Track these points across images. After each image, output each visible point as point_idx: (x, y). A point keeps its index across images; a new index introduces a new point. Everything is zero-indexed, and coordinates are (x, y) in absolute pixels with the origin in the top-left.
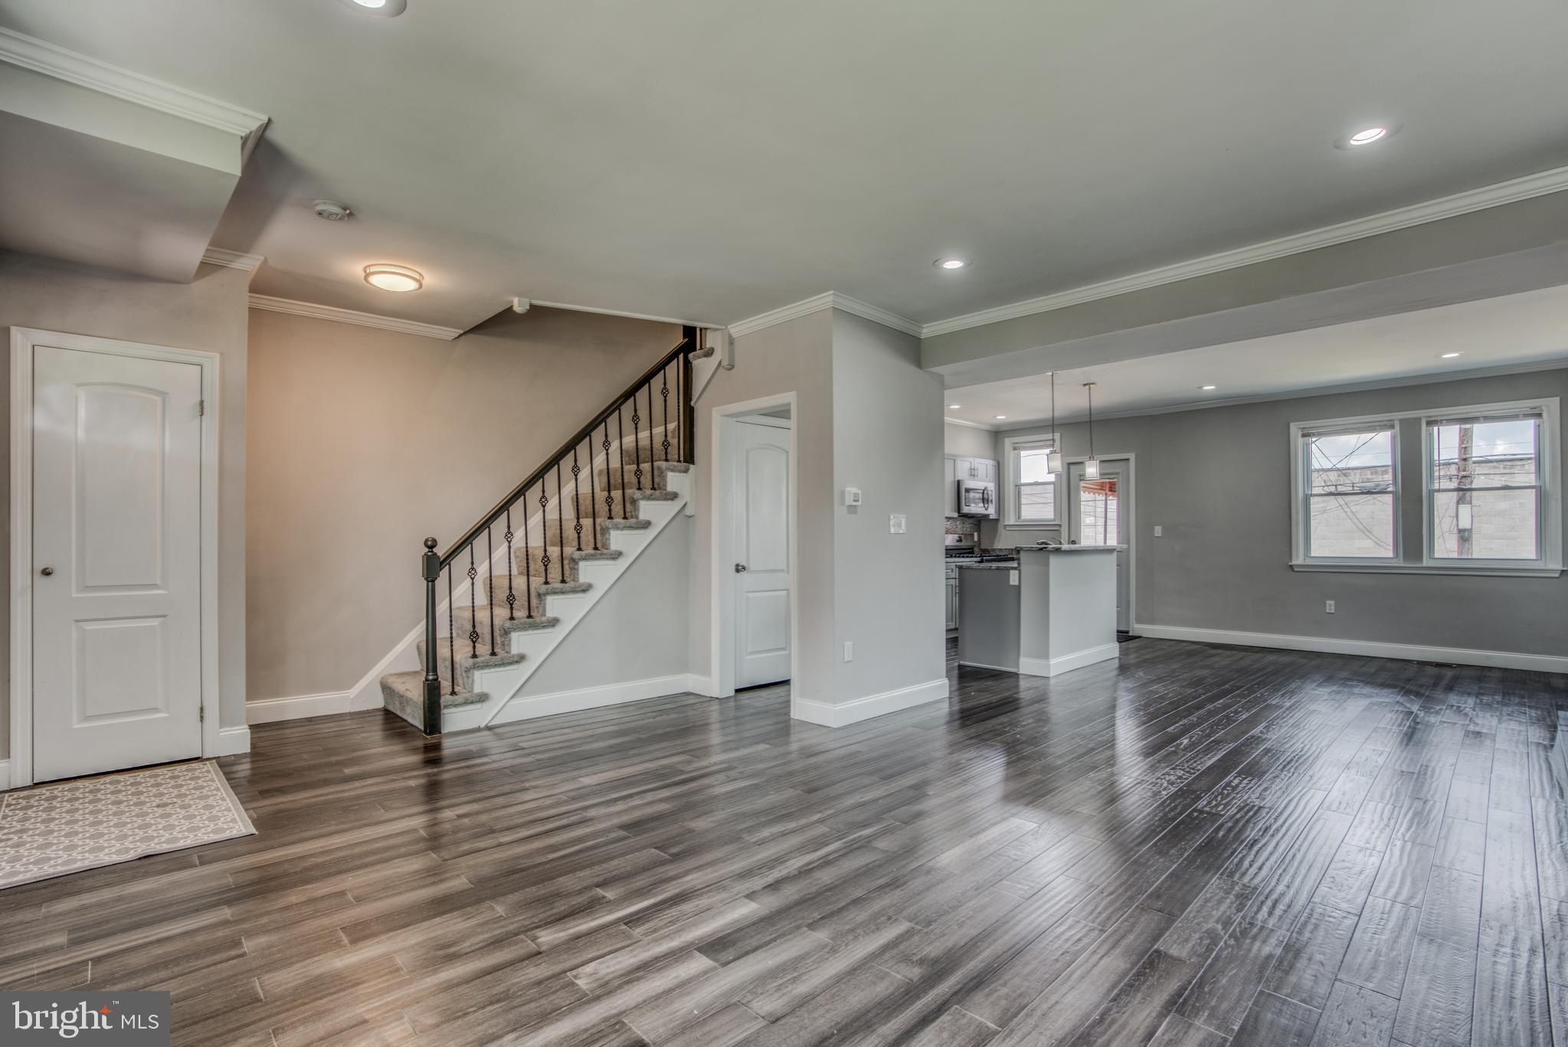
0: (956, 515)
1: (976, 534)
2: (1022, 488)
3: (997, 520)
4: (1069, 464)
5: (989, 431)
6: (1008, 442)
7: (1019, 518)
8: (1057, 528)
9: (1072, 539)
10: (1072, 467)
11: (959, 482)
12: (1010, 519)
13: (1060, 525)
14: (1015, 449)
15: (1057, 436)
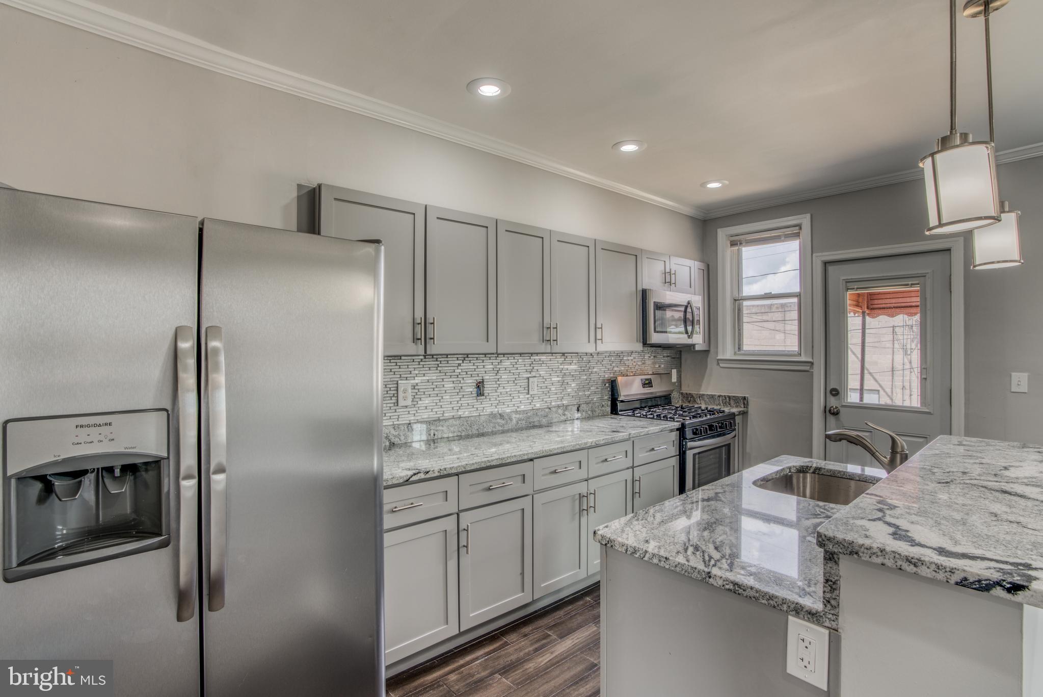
0: (639, 347)
1: (674, 372)
2: (745, 303)
3: (706, 352)
4: (826, 264)
5: (692, 219)
6: (722, 235)
7: (739, 349)
8: (807, 368)
9: (832, 385)
10: (831, 269)
11: (644, 293)
12: (726, 351)
13: (812, 363)
14: (733, 244)
15: (805, 220)
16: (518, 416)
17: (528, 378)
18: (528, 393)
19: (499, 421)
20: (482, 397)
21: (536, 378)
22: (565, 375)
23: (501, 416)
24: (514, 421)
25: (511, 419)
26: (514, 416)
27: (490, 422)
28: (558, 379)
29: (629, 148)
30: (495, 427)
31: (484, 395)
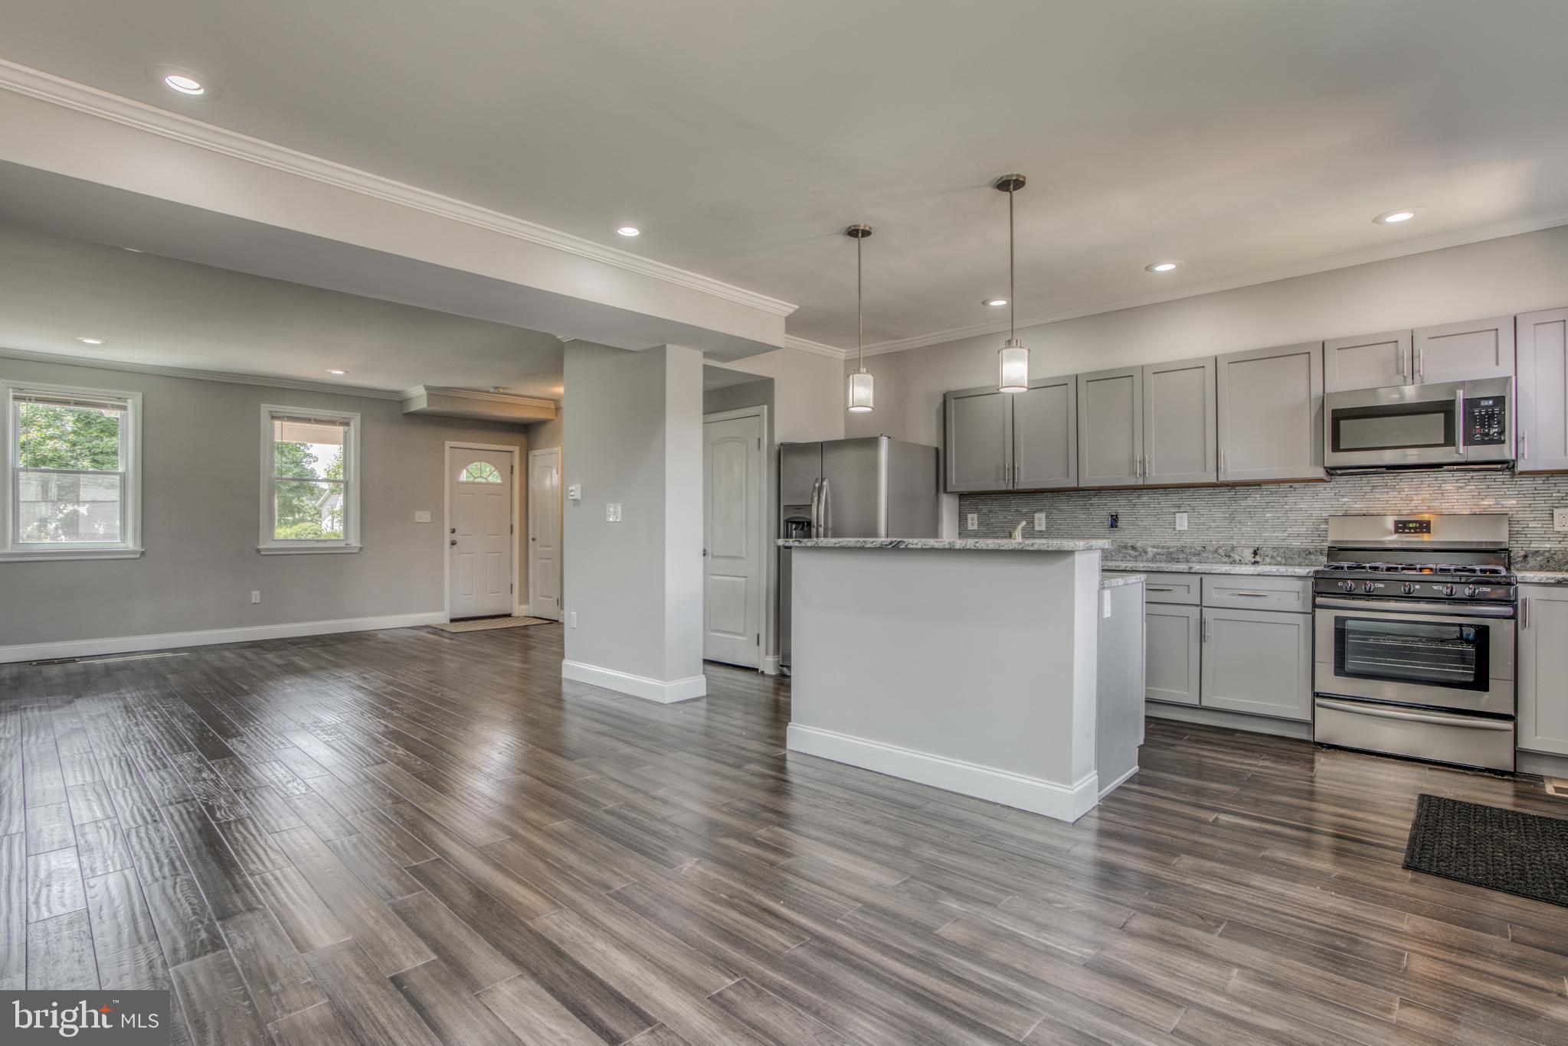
16: (1155, 550)
17: (1174, 513)
18: (1174, 529)
19: (1130, 552)
20: (1115, 529)
21: (1186, 514)
22: (1236, 511)
23: (1133, 548)
24: (1150, 555)
25: (1146, 552)
26: (1149, 549)
27: (1119, 551)
28: (1227, 515)
29: (1165, 267)
30: (1126, 557)
31: (1116, 527)
